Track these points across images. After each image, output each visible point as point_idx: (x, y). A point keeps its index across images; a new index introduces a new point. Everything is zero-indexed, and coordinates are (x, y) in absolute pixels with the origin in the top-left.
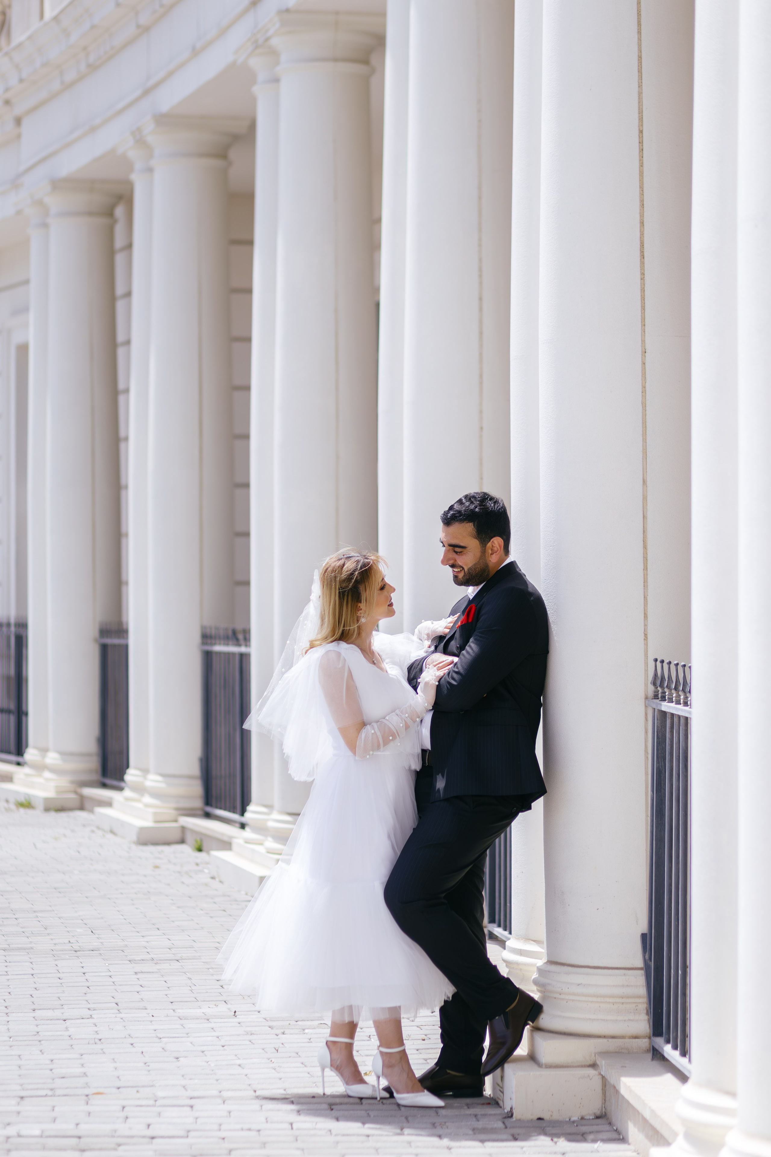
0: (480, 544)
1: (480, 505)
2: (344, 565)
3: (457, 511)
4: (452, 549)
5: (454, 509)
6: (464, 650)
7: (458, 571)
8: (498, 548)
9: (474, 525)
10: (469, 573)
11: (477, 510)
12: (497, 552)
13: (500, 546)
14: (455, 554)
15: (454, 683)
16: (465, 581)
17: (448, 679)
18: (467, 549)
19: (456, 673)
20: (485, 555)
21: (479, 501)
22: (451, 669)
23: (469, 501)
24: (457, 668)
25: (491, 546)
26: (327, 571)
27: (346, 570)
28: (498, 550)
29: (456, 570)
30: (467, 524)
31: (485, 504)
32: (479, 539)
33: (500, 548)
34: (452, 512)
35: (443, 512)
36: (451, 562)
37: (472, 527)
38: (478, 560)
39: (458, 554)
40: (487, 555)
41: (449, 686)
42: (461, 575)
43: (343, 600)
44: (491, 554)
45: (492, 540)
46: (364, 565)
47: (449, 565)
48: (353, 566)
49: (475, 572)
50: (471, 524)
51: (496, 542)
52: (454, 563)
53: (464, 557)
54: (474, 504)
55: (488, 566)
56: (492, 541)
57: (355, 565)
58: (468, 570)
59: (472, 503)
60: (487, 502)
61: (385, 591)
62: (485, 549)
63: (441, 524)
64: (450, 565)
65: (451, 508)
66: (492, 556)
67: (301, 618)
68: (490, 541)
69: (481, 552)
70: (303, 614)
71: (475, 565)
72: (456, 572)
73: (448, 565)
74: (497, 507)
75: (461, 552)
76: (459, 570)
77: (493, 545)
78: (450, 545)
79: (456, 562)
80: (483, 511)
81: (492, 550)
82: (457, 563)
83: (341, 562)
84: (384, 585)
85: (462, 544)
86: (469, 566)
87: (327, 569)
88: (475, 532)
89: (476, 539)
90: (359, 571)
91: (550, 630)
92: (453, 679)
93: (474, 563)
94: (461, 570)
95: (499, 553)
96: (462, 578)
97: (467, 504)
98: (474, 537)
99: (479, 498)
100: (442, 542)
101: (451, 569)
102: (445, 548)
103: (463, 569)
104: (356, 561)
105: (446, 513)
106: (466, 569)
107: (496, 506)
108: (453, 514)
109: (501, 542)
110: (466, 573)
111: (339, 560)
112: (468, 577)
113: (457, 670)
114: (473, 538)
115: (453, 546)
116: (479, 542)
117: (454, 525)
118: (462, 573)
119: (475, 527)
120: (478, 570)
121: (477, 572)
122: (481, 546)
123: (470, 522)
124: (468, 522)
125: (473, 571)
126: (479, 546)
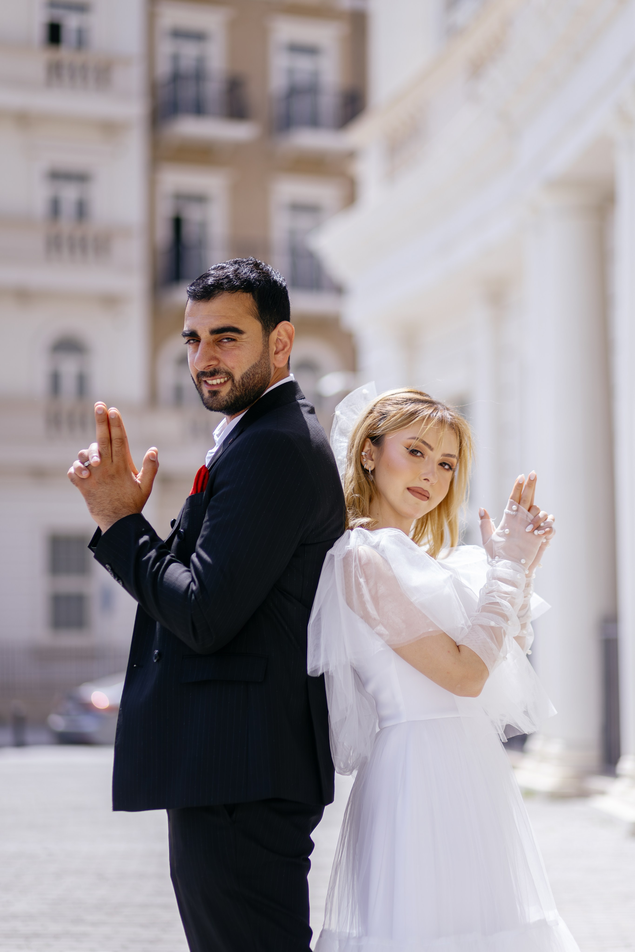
0: (262, 330)
7: (220, 383)
9: (254, 297)
10: (242, 384)
12: (286, 349)
13: (290, 338)
18: (243, 335)
20: (268, 351)
25: (275, 337)
28: (286, 346)
29: (218, 380)
32: (261, 322)
33: (291, 343)
36: (214, 363)
37: (252, 299)
38: (259, 358)
40: (269, 353)
42: (225, 391)
44: (275, 353)
45: (277, 327)
49: (254, 381)
50: (249, 294)
51: (283, 333)
52: (216, 368)
53: (236, 352)
56: (278, 329)
58: (241, 378)
62: (268, 341)
66: (276, 356)
68: (275, 327)
69: (263, 344)
71: (254, 367)
75: (230, 342)
76: (222, 380)
77: (278, 337)
78: (213, 332)
79: (221, 365)
81: (276, 345)
82: (220, 368)
85: (238, 326)
86: (243, 371)
88: (255, 308)
89: (258, 319)
93: (253, 363)
94: (225, 381)
95: (288, 351)
96: (228, 394)
98: (254, 316)
103: (230, 378)
106: (237, 377)
110: (236, 385)
112: (240, 392)
114: (253, 319)
115: (217, 332)
116: (262, 326)
117: (220, 297)
118: (226, 387)
119: (255, 300)
120: (258, 377)
121: (256, 381)
122: (263, 333)
123: (247, 292)
124: (244, 292)
125: (251, 379)
126: (261, 333)
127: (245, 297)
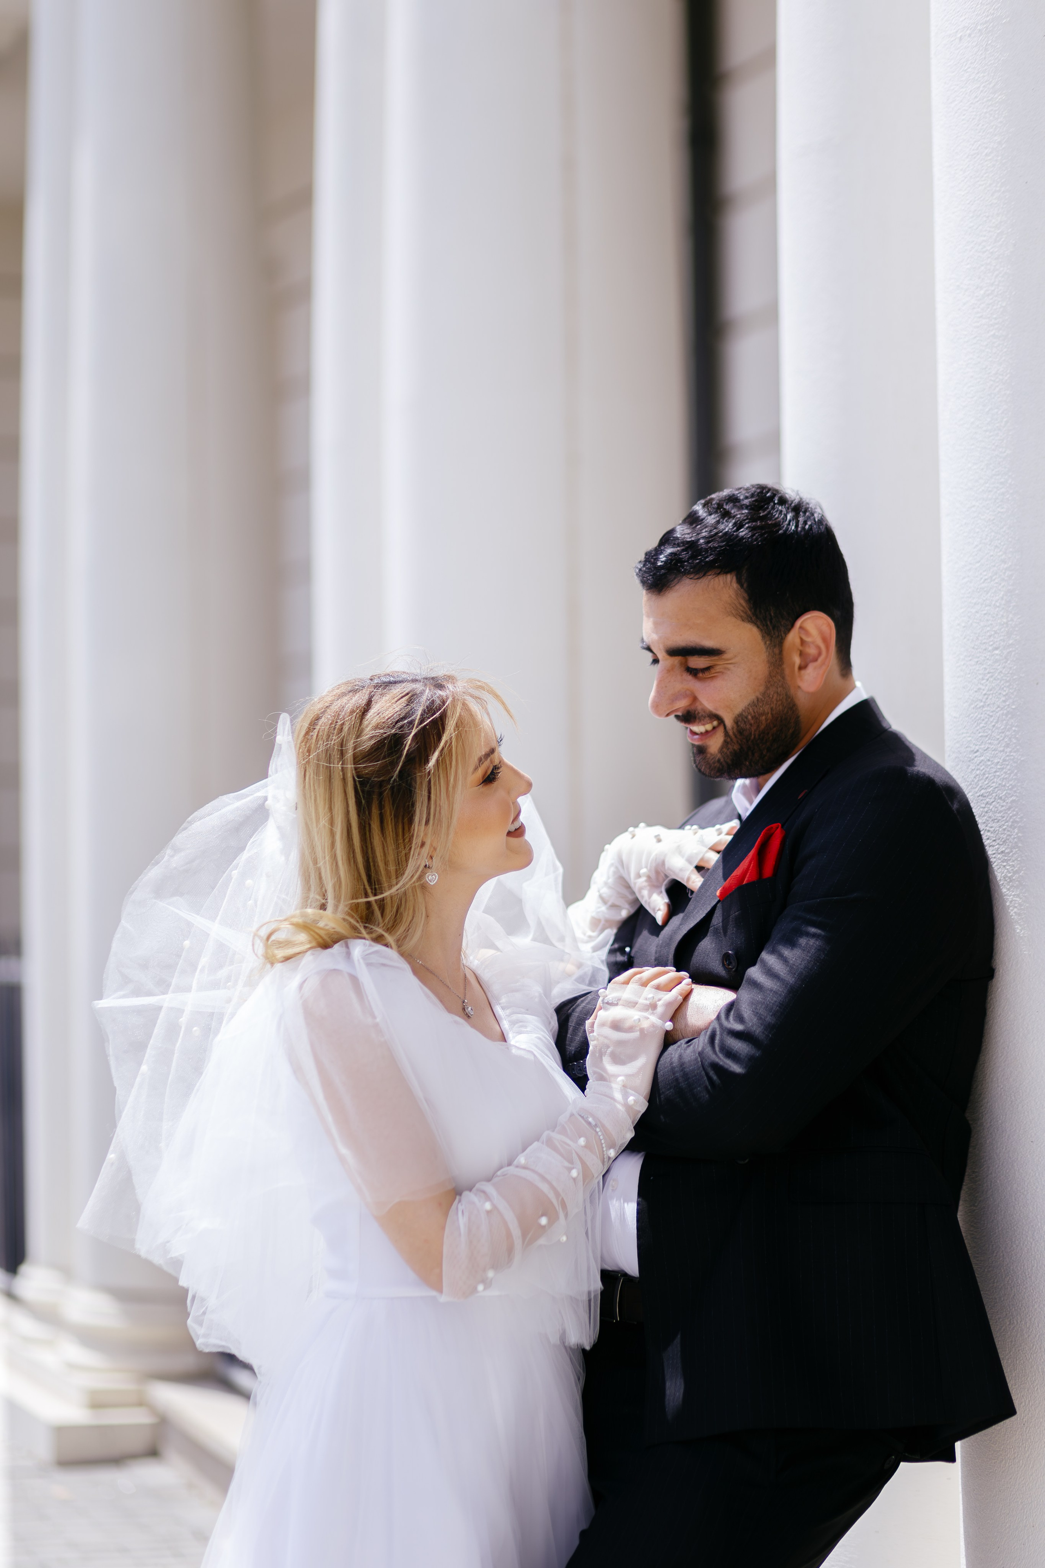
0: (763, 637)
1: (752, 520)
2: (369, 704)
3: (684, 543)
4: (681, 664)
5: (677, 538)
6: (754, 964)
7: (707, 732)
8: (818, 648)
9: (739, 581)
10: (740, 732)
11: (743, 532)
12: (820, 660)
13: (825, 640)
14: (689, 678)
15: (736, 1068)
16: (730, 762)
17: (713, 1057)
18: (725, 656)
19: (737, 1035)
20: (783, 670)
21: (747, 507)
22: (717, 1026)
23: (716, 512)
24: (740, 1019)
25: (798, 641)
26: (318, 727)
27: (374, 723)
28: (820, 654)
29: (698, 728)
30: (717, 579)
31: (766, 515)
32: (759, 623)
33: (827, 648)
34: (669, 550)
35: (642, 557)
36: (682, 704)
37: (735, 585)
38: (762, 689)
39: (700, 675)
40: (787, 672)
41: (719, 1077)
42: (715, 744)
43: (370, 813)
44: (801, 668)
45: (798, 623)
46: (430, 709)
47: (677, 717)
48: (397, 709)
49: (758, 726)
50: (729, 577)
51: (813, 631)
52: (693, 708)
53: (718, 683)
54: (734, 516)
55: (794, 705)
56: (801, 628)
57: (400, 707)
58: (736, 722)
59: (726, 515)
60: (773, 508)
61: (498, 790)
62: (781, 652)
63: (641, 594)
64: (679, 714)
65: (667, 539)
66: (803, 672)
67: (235, 872)
68: (793, 625)
69: (768, 661)
70: (245, 856)
71: (754, 704)
72: (702, 734)
73: (672, 717)
74: (805, 523)
75: (708, 669)
76: (709, 727)
77: (804, 638)
78: (673, 652)
79: (697, 704)
80: (761, 535)
81: (801, 654)
82: (699, 708)
83: (360, 699)
84: (496, 768)
85: (709, 643)
86: (738, 711)
87: (318, 718)
88: (742, 602)
89: (750, 620)
90: (417, 727)
91: (995, 896)
92: (730, 1054)
93: (752, 697)
94: (714, 728)
95: (823, 663)
96: (721, 750)
97: (711, 520)
98: (741, 617)
99: (746, 498)
100: (649, 649)
101: (680, 726)
102: (657, 668)
103: (719, 724)
104: (407, 694)
105: (651, 557)
106: (729, 722)
107: (801, 519)
108: (671, 554)
109: (829, 625)
110: (731, 733)
111: (354, 691)
112: (736, 747)
113: (739, 1027)
114: (739, 622)
115: (681, 652)
116: (761, 630)
117: (677, 587)
118: (717, 738)
119: (742, 586)
120: (766, 720)
121: (762, 727)
122: (765, 643)
123: (726, 573)
124: (719, 574)
125: (751, 725)
126: (762, 644)
127: (722, 583)
